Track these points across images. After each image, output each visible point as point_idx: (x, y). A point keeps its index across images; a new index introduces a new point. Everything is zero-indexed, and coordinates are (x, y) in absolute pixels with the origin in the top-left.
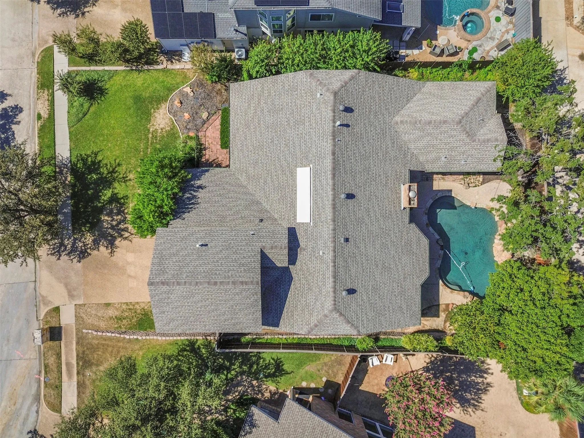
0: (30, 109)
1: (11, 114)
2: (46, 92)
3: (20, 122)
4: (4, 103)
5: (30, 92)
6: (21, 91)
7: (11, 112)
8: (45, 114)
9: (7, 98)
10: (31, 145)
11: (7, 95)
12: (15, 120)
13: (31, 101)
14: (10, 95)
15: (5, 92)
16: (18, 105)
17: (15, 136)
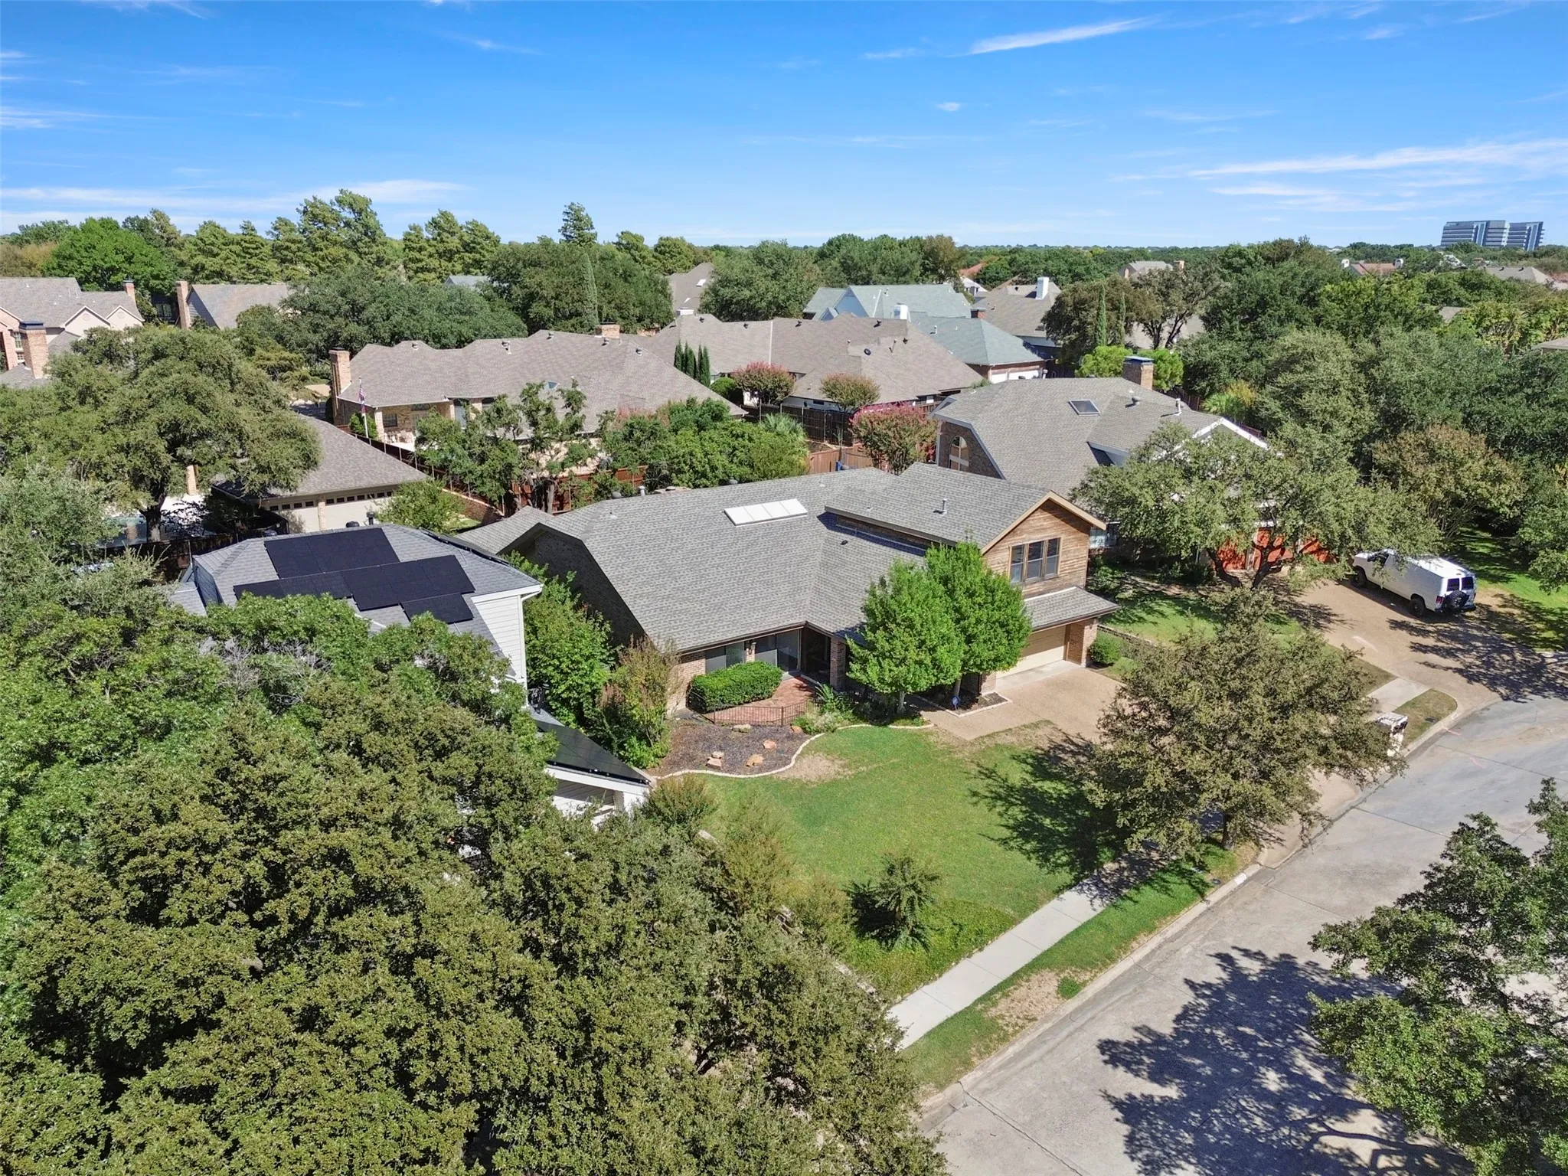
0: (1081, 1029)
1: (1145, 1058)
2: (993, 1012)
3: (1136, 1029)
4: (1146, 1093)
5: (1041, 1059)
6: (1064, 1079)
7: (1141, 1062)
8: (1048, 982)
9: (1123, 1098)
10: (1153, 969)
11: (1118, 1105)
12: (1147, 1040)
13: (1058, 1039)
14: (1108, 1097)
15: (1120, 1115)
16: (1106, 1062)
17: (1179, 1011)
